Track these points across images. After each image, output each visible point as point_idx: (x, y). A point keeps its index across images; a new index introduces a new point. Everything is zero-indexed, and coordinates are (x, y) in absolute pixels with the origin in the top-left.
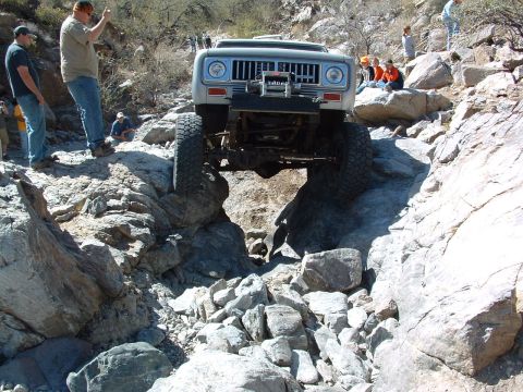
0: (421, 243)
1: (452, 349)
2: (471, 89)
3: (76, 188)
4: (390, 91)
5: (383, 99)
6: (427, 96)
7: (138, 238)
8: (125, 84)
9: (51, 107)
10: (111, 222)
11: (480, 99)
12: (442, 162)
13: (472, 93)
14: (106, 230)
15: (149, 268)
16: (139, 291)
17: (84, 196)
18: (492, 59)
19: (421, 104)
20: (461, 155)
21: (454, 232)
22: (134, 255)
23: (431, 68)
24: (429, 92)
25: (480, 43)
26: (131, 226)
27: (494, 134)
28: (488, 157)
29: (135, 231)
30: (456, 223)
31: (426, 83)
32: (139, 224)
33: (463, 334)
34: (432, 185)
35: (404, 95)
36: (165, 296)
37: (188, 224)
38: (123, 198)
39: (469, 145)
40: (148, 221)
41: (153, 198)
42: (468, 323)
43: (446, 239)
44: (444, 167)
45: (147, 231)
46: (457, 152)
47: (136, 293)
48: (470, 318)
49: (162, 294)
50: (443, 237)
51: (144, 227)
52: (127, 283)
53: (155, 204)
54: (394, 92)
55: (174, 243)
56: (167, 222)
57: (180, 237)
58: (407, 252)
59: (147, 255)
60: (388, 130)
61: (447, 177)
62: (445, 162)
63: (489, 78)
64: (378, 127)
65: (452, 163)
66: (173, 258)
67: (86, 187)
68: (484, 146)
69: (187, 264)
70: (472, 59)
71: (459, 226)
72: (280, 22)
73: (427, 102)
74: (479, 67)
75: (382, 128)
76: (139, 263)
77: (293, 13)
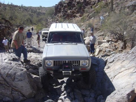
1: (123, 100)
2: (99, 46)
11: (102, 48)
12: (110, 63)
13: (99, 47)
18: (104, 39)
21: (114, 77)
25: (101, 36)
27: (123, 58)
28: (122, 62)
31: (89, 44)
33: (126, 97)
34: (107, 67)
39: (117, 60)
42: (127, 95)
43: (112, 79)
48: (127, 94)
61: (112, 66)
63: (103, 44)
65: (113, 63)
70: (99, 39)
71: (115, 76)
72: (47, 25)
74: (101, 41)
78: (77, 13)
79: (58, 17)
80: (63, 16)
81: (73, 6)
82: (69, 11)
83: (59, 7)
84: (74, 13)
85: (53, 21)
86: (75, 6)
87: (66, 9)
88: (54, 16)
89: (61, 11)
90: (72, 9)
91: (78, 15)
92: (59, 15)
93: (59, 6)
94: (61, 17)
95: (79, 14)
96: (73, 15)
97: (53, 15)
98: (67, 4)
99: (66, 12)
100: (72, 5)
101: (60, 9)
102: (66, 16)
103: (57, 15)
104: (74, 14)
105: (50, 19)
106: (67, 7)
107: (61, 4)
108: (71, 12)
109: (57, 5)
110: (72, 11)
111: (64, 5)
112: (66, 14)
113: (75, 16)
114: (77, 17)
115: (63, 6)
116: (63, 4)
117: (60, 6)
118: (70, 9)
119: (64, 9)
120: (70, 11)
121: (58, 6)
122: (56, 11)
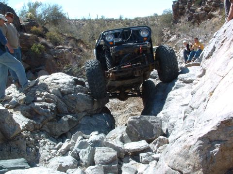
0: (193, 107)
7: (43, 114)
12: (206, 58)
15: (48, 131)
16: (31, 139)
17: (25, 96)
20: (216, 50)
21: (211, 95)
22: (39, 123)
26: (41, 108)
28: (230, 44)
29: (42, 111)
30: (212, 90)
32: (45, 107)
33: (195, 148)
34: (201, 73)
36: (50, 144)
37: (79, 112)
38: (43, 97)
39: (220, 42)
40: (52, 107)
41: (59, 97)
42: (199, 139)
44: (207, 60)
46: (214, 49)
47: (29, 140)
49: (49, 143)
50: (205, 101)
51: (48, 109)
52: (25, 135)
53: (60, 100)
55: (66, 119)
56: (66, 109)
57: (71, 117)
58: (186, 115)
59: (48, 123)
62: (208, 57)
65: (212, 57)
68: (228, 39)
71: (213, 92)
72: (163, 42)
76: (42, 127)
77: (169, 38)
78: (214, 10)
80: (190, 19)
82: (199, 9)
83: (180, 5)
85: (172, 33)
87: (193, 5)
88: (173, 24)
89: (185, 12)
90: (205, 4)
91: (216, 13)
93: (180, 2)
95: (219, 11)
96: (207, 14)
97: (172, 22)
99: (194, 11)
101: (183, 8)
102: (194, 20)
103: (179, 20)
104: (209, 13)
105: (167, 31)
106: (194, 3)
108: (202, 10)
109: (176, 1)
110: (204, 8)
112: (193, 16)
114: (216, 17)
115: (186, 2)
117: (182, 3)
118: (200, 4)
119: (189, 7)
121: (178, 3)
122: (175, 14)
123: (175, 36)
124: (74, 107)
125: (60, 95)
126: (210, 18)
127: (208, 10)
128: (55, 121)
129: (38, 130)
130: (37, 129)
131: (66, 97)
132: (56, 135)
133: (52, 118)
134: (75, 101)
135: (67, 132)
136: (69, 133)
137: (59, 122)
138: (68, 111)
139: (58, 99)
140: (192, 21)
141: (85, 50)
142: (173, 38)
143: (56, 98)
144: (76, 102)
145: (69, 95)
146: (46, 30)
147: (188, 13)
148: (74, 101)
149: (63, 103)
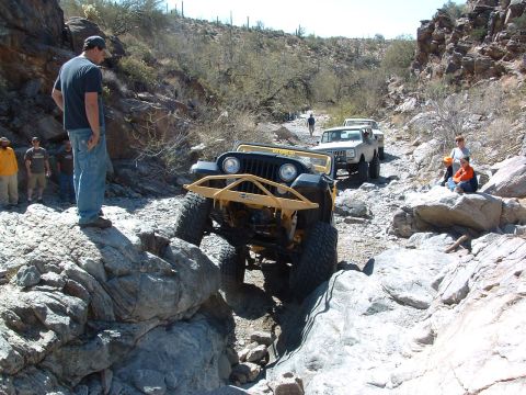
3: (19, 250)
4: (460, 193)
5: (450, 202)
6: (503, 204)
7: (52, 327)
8: (197, 147)
9: (112, 160)
10: (27, 301)
12: (445, 302)
14: (17, 310)
15: (57, 369)
17: (23, 261)
19: (495, 213)
22: (39, 349)
23: (516, 174)
24: (507, 201)
26: (49, 311)
27: (518, 274)
28: (503, 310)
29: (52, 318)
31: (508, 190)
32: (59, 310)
35: (475, 199)
37: (140, 319)
38: (63, 273)
40: (75, 308)
41: (98, 279)
44: (445, 310)
45: (66, 320)
46: (465, 291)
51: (65, 314)
53: (100, 288)
54: (465, 195)
55: (106, 341)
57: (118, 335)
59: (59, 351)
60: (450, 238)
61: (445, 326)
62: (449, 302)
64: (440, 233)
65: (457, 307)
66: (98, 359)
67: (30, 251)
68: (500, 291)
69: (123, 369)
72: (383, 110)
73: (503, 211)
75: (444, 235)
76: (43, 360)
77: (397, 102)
78: (509, 58)
79: (428, 76)
80: (451, 69)
81: (494, 24)
82: (476, 49)
83: (437, 32)
84: (497, 59)
85: (408, 91)
86: (503, 27)
87: (464, 38)
88: (413, 71)
89: (443, 50)
90: (491, 41)
91: (514, 65)
92: (435, 66)
93: (436, 26)
94: (440, 74)
95: (521, 62)
96: (493, 64)
97: (411, 68)
98: (471, 17)
99: (464, 51)
100: (490, 22)
101: (441, 40)
102: (461, 71)
103: (429, 65)
104: (497, 63)
105: (398, 85)
106: (468, 32)
107: (443, 18)
108: (482, 52)
109: (427, 21)
110: (488, 49)
111: (458, 22)
112: (459, 63)
113: (499, 73)
114: (512, 74)
115: (450, 28)
116: (452, 17)
117: (441, 26)
118: (482, 40)
119: (455, 40)
120: (480, 48)
121: (432, 27)
122: (422, 50)
123: (414, 100)
124: (130, 309)
125: (103, 276)
126: (498, 75)
127: (497, 55)
128: (79, 345)
129: (33, 368)
130: (30, 364)
131: (115, 282)
132: (75, 376)
133: (71, 337)
134: (135, 294)
135: (104, 370)
136: (109, 371)
137: (87, 346)
138: (116, 316)
139: (97, 284)
140: (457, 74)
141: (203, 108)
142: (408, 104)
143: (92, 282)
144: (137, 299)
145: (123, 279)
146: (120, 50)
147: (450, 52)
148: (132, 293)
149: (106, 296)
